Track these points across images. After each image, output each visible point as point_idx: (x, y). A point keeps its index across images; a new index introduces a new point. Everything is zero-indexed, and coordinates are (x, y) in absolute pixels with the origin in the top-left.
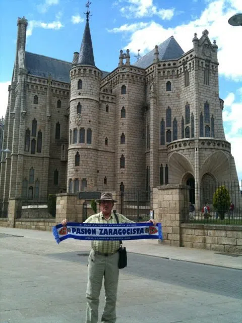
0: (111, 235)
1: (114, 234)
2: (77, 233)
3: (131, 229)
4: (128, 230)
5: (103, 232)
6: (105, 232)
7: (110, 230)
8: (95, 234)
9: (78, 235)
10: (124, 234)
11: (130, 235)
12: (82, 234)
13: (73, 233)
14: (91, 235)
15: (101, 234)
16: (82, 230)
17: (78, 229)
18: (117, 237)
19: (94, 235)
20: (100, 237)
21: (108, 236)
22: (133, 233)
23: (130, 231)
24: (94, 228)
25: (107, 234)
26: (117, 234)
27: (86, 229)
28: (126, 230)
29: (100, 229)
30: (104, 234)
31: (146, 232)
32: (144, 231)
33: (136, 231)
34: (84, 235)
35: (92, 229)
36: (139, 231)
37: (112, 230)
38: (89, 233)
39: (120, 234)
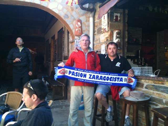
0: (97, 80)
1: (100, 79)
2: (72, 75)
3: (113, 78)
4: (111, 78)
5: (92, 77)
6: (93, 77)
7: (97, 76)
8: (86, 78)
9: (73, 76)
10: (108, 80)
11: (112, 82)
12: (76, 76)
13: (69, 74)
14: (82, 78)
15: (90, 78)
16: (76, 73)
17: (74, 72)
18: (102, 82)
19: (84, 78)
20: (89, 80)
21: (95, 80)
22: (115, 81)
23: (112, 79)
24: (85, 73)
25: (95, 79)
26: (102, 80)
27: (79, 73)
28: (110, 78)
29: (89, 75)
30: (92, 79)
31: (125, 81)
32: (123, 80)
33: (117, 80)
34: (77, 77)
35: (84, 74)
36: (119, 80)
37: (98, 76)
38: (81, 76)
39: (105, 80)
